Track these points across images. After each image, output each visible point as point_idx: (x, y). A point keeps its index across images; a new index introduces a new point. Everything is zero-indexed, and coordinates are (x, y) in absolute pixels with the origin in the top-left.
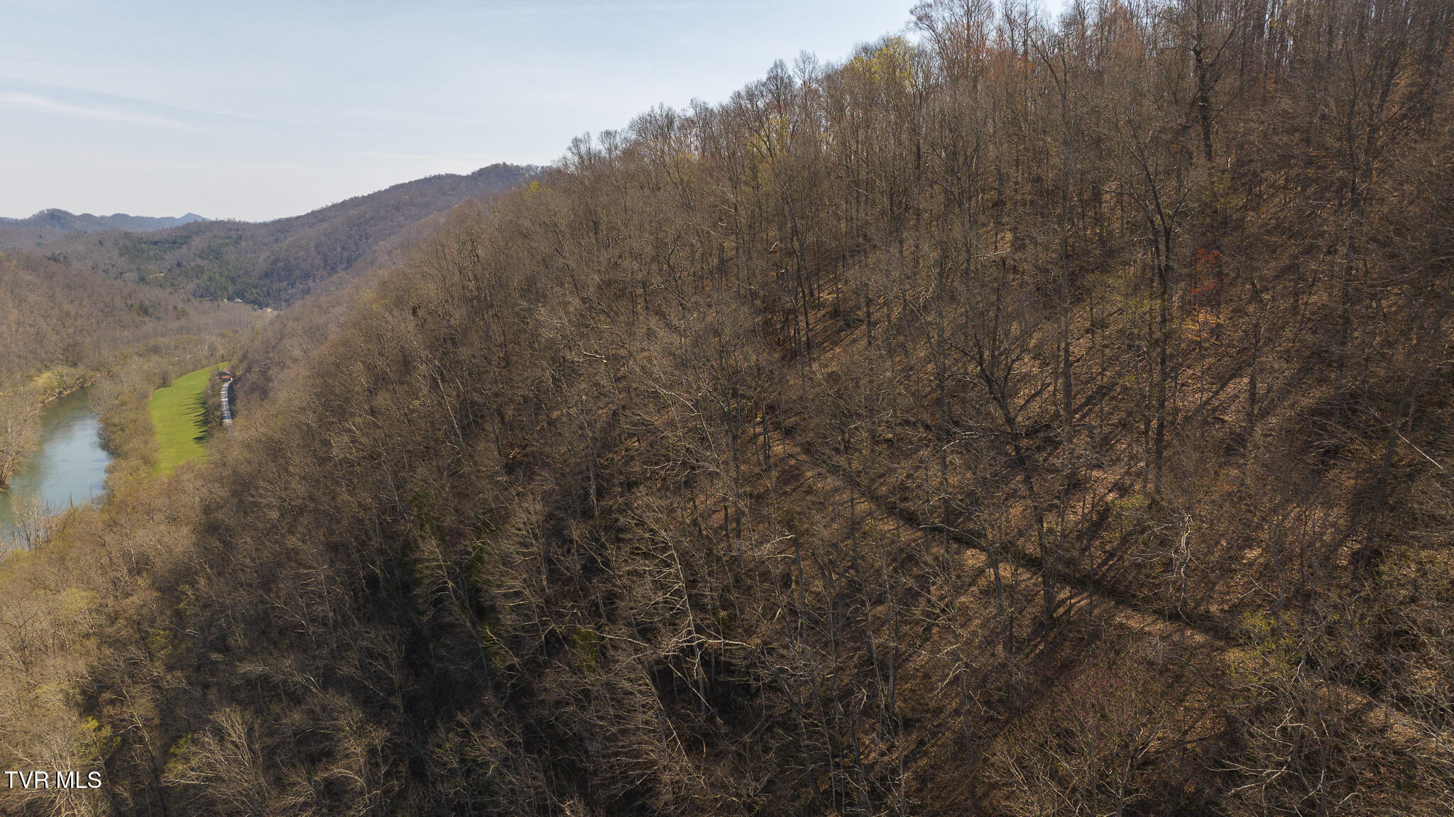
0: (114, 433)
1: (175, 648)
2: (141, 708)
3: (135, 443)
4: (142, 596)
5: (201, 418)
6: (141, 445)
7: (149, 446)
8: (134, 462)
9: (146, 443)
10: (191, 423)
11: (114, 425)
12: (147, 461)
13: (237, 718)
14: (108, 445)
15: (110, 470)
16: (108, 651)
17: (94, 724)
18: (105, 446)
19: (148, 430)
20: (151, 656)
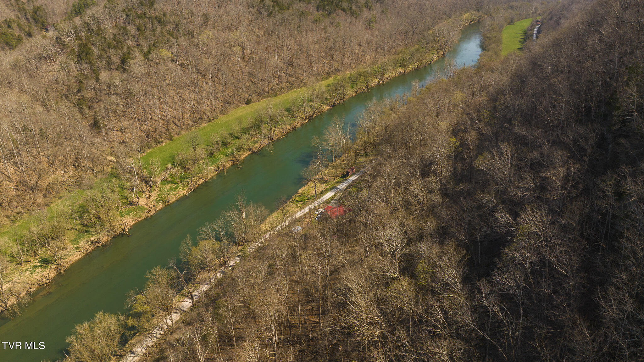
0: (486, 40)
1: (490, 120)
2: (472, 137)
3: (493, 45)
4: (483, 99)
5: (522, 40)
6: (496, 47)
7: (498, 48)
8: (491, 53)
9: (498, 46)
10: (518, 42)
11: (487, 38)
12: (496, 53)
13: (509, 149)
14: (483, 47)
15: (480, 56)
16: (465, 116)
17: (454, 140)
18: (481, 47)
19: (499, 41)
20: (481, 121)
